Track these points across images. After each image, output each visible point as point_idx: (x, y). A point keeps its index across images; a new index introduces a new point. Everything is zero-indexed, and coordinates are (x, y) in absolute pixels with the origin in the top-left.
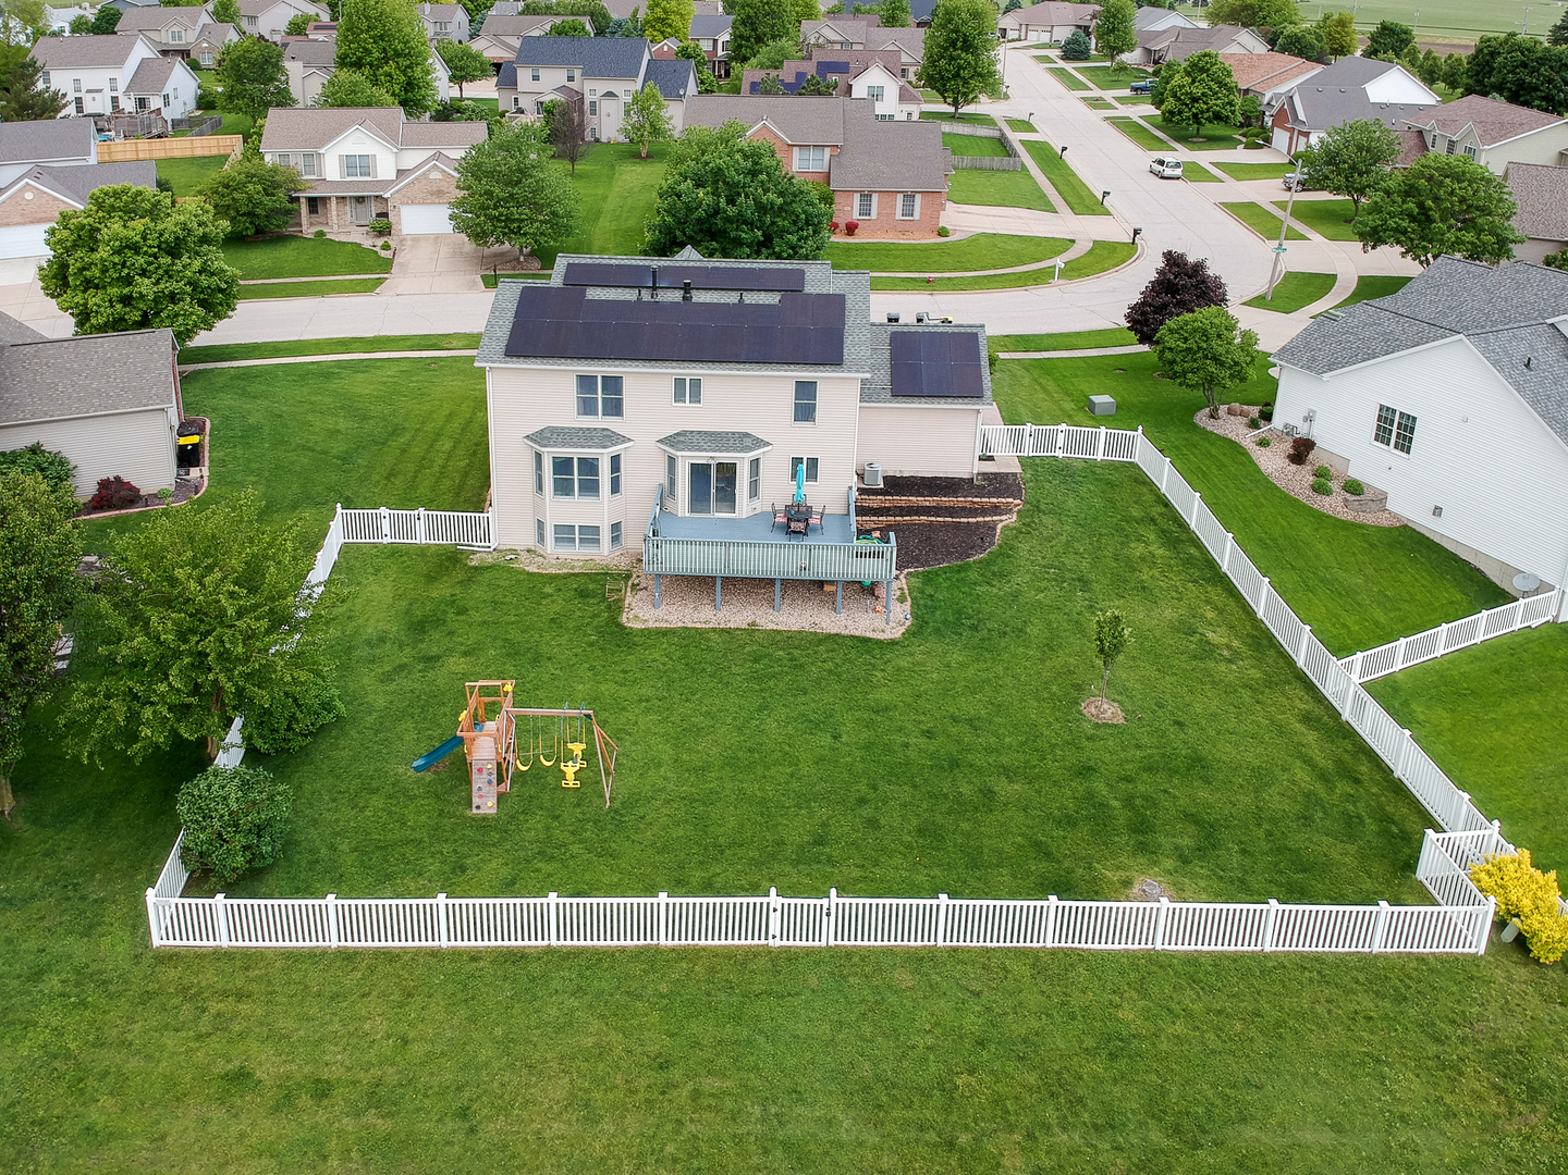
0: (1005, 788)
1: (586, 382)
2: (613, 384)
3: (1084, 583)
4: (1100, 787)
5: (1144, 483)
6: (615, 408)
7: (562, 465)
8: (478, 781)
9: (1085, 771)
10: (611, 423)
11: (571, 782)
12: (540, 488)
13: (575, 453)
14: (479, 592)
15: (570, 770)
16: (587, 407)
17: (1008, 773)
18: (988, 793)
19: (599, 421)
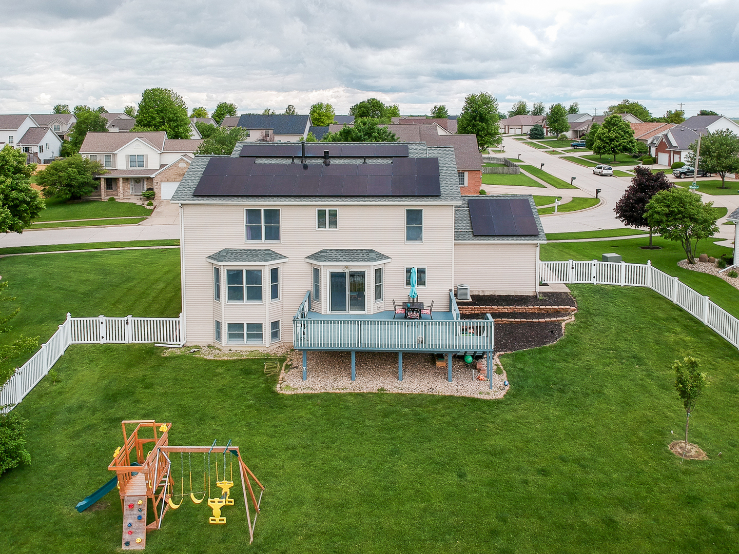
0: (621, 516)
1: (253, 215)
2: (272, 215)
3: (639, 360)
6: (274, 234)
7: (235, 276)
8: (129, 518)
9: (692, 500)
10: (272, 245)
11: (217, 518)
12: (218, 296)
13: (244, 265)
15: (216, 505)
16: (254, 233)
17: (626, 504)
18: (610, 522)
19: (262, 244)
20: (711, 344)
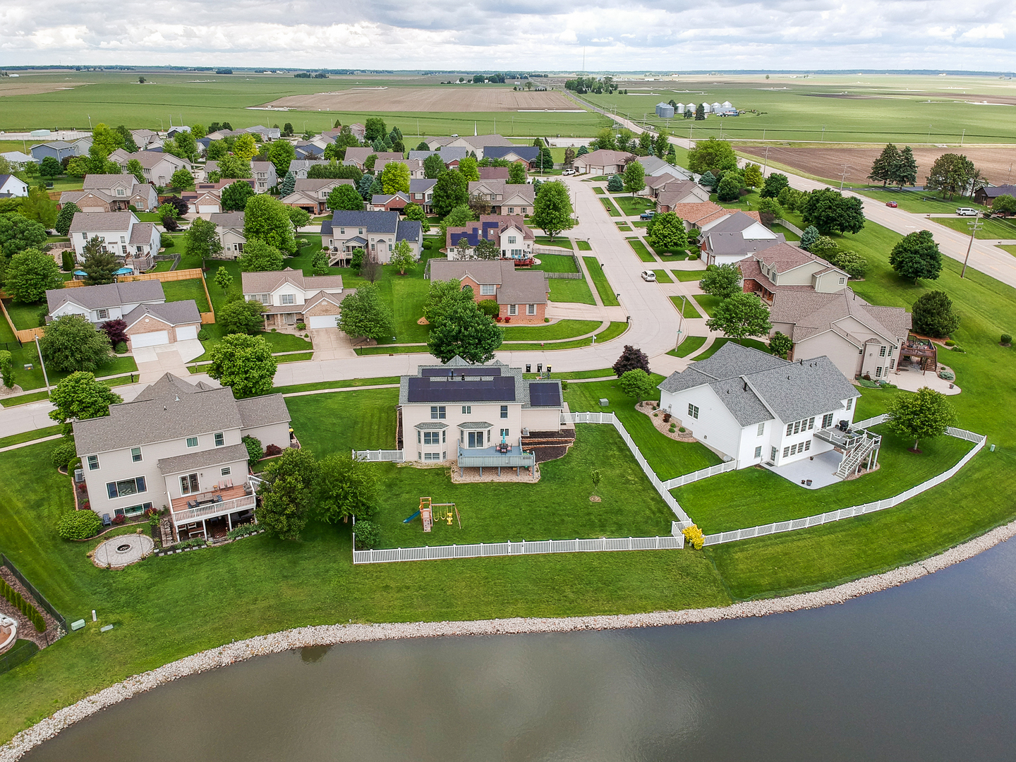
0: (566, 519)
1: (433, 409)
2: (443, 409)
3: (593, 464)
4: (593, 517)
5: (615, 431)
6: (443, 416)
7: (427, 435)
8: (425, 523)
9: (589, 514)
10: (442, 421)
11: (450, 523)
12: (420, 442)
13: (431, 431)
14: (404, 476)
15: (449, 519)
16: (434, 416)
17: (568, 515)
18: (563, 520)
19: (438, 420)
20: (626, 456)
